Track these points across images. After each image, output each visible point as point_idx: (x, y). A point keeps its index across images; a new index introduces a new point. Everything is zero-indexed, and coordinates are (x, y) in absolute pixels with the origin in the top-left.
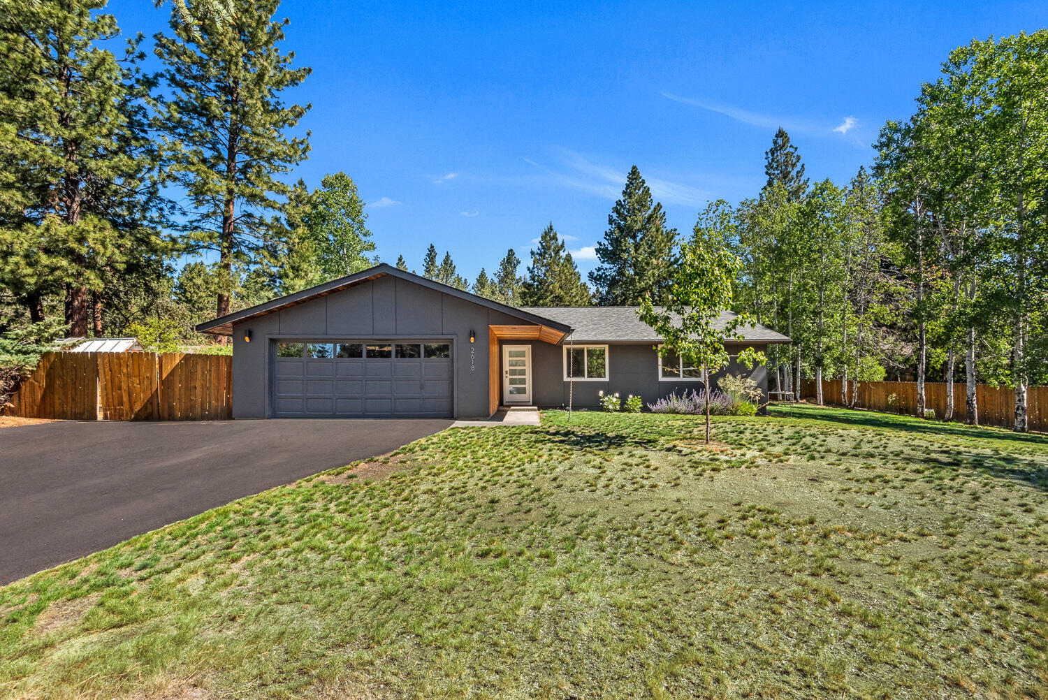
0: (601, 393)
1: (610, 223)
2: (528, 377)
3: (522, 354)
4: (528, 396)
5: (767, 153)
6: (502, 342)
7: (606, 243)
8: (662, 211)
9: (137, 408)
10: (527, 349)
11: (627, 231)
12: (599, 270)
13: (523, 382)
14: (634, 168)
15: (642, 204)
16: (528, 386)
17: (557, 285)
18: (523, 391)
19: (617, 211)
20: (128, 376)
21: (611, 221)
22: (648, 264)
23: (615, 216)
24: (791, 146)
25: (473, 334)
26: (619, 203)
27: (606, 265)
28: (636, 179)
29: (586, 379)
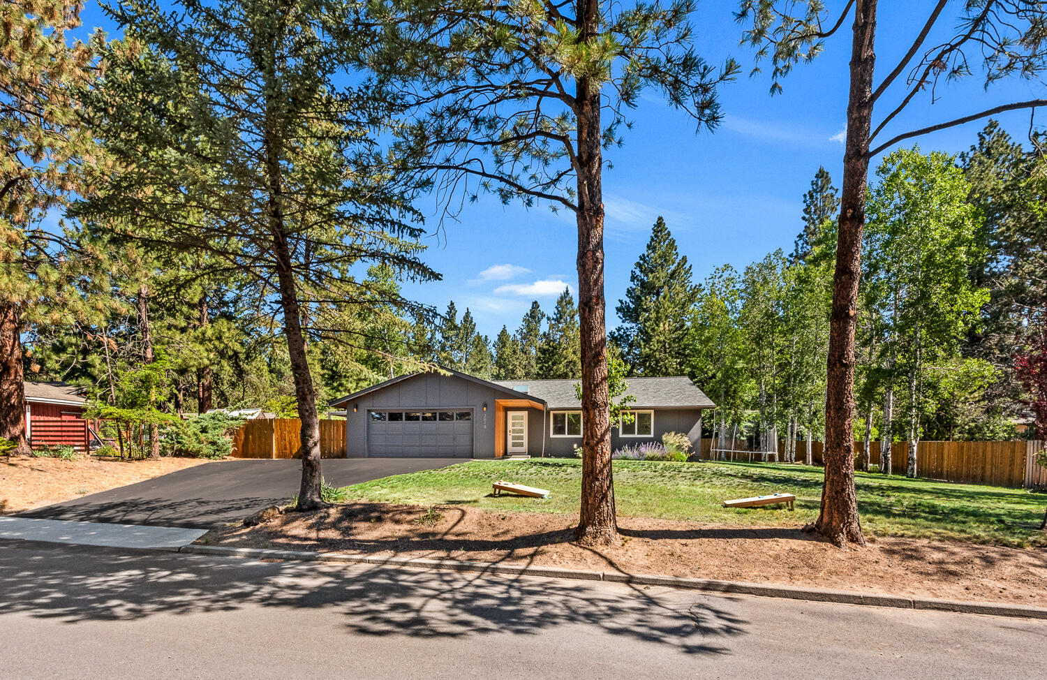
0: (575, 446)
1: (632, 280)
2: (525, 435)
3: (522, 418)
4: (525, 448)
5: (805, 196)
6: (507, 409)
7: (628, 300)
8: (687, 266)
9: (295, 451)
10: (525, 414)
11: (648, 288)
12: (619, 330)
13: (521, 438)
14: (660, 218)
15: (665, 258)
16: (525, 441)
17: (571, 350)
18: (521, 445)
19: (639, 265)
20: (290, 433)
21: (633, 278)
22: (653, 330)
23: (638, 272)
24: (832, 188)
25: (485, 405)
26: (643, 258)
27: (627, 325)
28: (661, 231)
29: (566, 436)
